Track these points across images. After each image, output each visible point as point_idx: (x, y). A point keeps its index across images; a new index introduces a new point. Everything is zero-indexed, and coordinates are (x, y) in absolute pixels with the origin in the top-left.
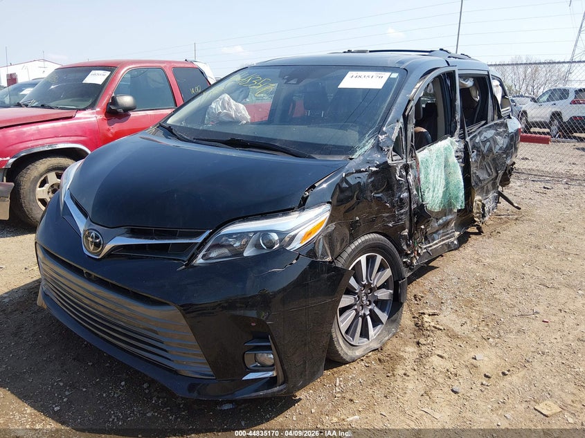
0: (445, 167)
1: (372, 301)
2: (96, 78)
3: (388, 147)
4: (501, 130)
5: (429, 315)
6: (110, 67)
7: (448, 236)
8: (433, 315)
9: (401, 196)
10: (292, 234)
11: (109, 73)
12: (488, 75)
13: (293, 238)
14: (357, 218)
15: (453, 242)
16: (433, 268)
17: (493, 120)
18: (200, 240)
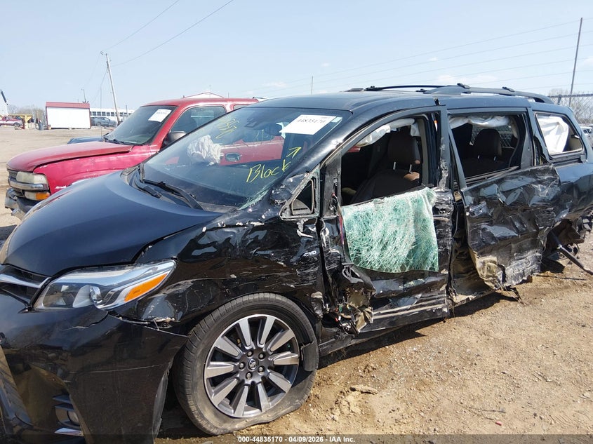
0: (415, 221)
1: (266, 366)
2: (160, 116)
3: (282, 200)
4: (546, 178)
5: (362, 392)
6: (172, 106)
7: (434, 301)
8: (367, 393)
9: (305, 255)
10: (116, 290)
11: (169, 111)
12: (527, 113)
13: (117, 294)
14: (233, 276)
15: (441, 309)
16: (419, 335)
17: (532, 164)
18: (39, 286)
